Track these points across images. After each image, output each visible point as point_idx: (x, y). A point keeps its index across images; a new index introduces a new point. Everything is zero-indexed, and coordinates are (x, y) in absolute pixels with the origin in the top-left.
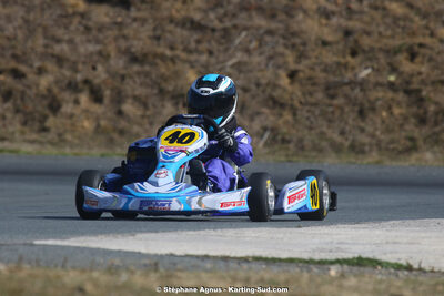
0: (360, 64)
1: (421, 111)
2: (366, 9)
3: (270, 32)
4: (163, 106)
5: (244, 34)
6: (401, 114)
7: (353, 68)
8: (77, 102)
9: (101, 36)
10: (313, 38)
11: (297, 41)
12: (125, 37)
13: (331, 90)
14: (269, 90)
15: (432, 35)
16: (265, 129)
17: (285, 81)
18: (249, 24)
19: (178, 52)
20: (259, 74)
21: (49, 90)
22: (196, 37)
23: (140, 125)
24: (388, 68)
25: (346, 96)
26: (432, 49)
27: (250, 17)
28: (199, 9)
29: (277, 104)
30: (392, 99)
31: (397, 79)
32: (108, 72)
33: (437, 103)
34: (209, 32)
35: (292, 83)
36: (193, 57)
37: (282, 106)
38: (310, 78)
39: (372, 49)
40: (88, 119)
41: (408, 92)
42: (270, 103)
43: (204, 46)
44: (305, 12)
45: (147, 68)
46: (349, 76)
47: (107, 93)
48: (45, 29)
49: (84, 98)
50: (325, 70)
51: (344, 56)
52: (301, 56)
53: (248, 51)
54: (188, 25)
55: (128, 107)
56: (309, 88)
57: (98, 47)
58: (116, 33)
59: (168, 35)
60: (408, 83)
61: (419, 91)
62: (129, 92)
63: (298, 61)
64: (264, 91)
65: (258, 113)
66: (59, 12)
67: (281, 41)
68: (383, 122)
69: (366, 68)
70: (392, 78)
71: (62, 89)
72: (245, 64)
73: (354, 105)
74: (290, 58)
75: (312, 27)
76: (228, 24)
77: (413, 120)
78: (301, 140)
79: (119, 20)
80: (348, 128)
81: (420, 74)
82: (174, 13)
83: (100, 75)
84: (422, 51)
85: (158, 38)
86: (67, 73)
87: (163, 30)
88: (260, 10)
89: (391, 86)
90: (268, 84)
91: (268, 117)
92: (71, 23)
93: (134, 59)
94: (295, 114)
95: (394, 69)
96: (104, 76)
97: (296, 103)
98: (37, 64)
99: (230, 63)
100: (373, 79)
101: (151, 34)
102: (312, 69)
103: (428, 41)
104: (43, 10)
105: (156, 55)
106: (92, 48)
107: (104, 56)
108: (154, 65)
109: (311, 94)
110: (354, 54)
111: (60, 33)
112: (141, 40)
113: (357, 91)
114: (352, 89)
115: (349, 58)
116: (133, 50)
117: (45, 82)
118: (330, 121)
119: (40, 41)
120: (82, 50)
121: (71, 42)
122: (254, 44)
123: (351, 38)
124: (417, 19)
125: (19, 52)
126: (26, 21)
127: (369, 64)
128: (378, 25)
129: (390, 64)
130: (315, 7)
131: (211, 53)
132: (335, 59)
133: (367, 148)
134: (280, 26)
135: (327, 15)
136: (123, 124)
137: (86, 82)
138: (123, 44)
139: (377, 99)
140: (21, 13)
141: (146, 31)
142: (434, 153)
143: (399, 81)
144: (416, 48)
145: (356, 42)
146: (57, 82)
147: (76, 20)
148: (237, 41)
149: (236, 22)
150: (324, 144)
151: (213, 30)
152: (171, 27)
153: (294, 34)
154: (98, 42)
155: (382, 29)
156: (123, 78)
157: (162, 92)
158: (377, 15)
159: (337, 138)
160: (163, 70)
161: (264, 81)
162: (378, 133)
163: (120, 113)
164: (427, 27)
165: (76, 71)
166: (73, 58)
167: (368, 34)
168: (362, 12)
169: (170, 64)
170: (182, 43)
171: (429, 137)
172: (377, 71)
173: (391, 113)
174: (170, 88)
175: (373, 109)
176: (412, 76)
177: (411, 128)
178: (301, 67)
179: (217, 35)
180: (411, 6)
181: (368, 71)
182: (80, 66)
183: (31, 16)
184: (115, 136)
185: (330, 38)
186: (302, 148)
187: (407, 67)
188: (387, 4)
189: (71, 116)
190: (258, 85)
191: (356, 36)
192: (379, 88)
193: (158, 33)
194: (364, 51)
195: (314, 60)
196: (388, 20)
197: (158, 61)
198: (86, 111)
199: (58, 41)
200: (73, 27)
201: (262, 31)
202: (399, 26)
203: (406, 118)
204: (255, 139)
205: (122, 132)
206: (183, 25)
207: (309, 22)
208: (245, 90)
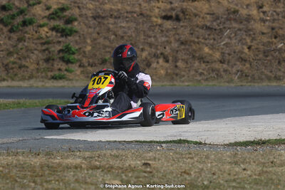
0: (279, 42)
2: (280, 18)
3: (240, 30)
4: (194, 63)
5: (228, 31)
7: (275, 44)
8: (158, 63)
9: (168, 34)
10: (258, 31)
11: (251, 33)
12: (178, 34)
13: (266, 53)
14: (239, 54)
16: (238, 71)
17: (246, 50)
18: (231, 26)
19: (200, 40)
20: (235, 48)
21: (146, 58)
22: (208, 33)
23: (185, 71)
25: (272, 56)
27: (231, 24)
28: (209, 21)
29: (243, 60)
32: (171, 49)
35: (249, 51)
36: (207, 42)
37: (245, 61)
38: (257, 49)
39: (283, 35)
40: (163, 69)
42: (240, 60)
43: (212, 36)
44: (255, 20)
45: (187, 47)
46: (273, 47)
47: (171, 58)
48: (144, 31)
49: (161, 61)
50: (263, 45)
51: (272, 39)
52: (253, 39)
53: (230, 38)
54: (205, 28)
55: (180, 64)
56: (257, 53)
57: (167, 39)
58: (174, 33)
59: (196, 33)
62: (180, 58)
63: (252, 42)
64: (237, 55)
65: (235, 64)
66: (150, 25)
67: (245, 33)
69: (281, 43)
71: (152, 58)
72: (229, 43)
73: (276, 59)
74: (248, 40)
75: (258, 26)
76: (221, 27)
78: (253, 75)
79: (175, 27)
80: (273, 69)
82: (198, 22)
85: (192, 34)
86: (154, 50)
87: (194, 31)
88: (235, 20)
90: (239, 52)
91: (239, 66)
92: (155, 29)
93: (182, 43)
94: (251, 65)
96: (169, 51)
97: (251, 60)
98: (141, 47)
99: (223, 43)
100: (284, 48)
101: (189, 32)
102: (258, 44)
104: (143, 24)
105: (191, 41)
106: (164, 39)
107: (169, 42)
108: (190, 45)
109: (257, 55)
110: (276, 37)
111: (151, 33)
112: (185, 34)
113: (277, 53)
114: (275, 52)
115: (274, 39)
116: (182, 39)
117: (144, 54)
118: (266, 66)
119: (142, 37)
120: (160, 40)
121: (155, 37)
122: (233, 35)
123: (274, 31)
125: (133, 43)
126: (136, 29)
130: (258, 18)
131: (214, 39)
132: (268, 40)
133: (282, 78)
134: (243, 27)
135: (264, 21)
136: (177, 71)
138: (177, 37)
140: (134, 26)
141: (187, 31)
145: (276, 32)
146: (149, 54)
147: (157, 27)
148: (225, 34)
149: (225, 26)
150: (263, 77)
151: (215, 30)
152: (197, 29)
153: (250, 30)
154: (167, 36)
156: (177, 51)
157: (194, 56)
159: (269, 74)
160: (194, 47)
161: (237, 51)
163: (176, 66)
165: (158, 49)
166: (156, 44)
167: (282, 29)
168: (279, 20)
169: (197, 45)
170: (202, 35)
174: (197, 55)
178: (252, 44)
179: (217, 31)
182: (159, 47)
183: (138, 27)
184: (174, 76)
185: (265, 31)
186: (254, 79)
189: (156, 68)
190: (235, 52)
191: (276, 30)
193: (192, 32)
194: (280, 36)
195: (259, 41)
197: (192, 44)
198: (162, 66)
199: (150, 37)
200: (156, 31)
201: (236, 29)
204: (234, 76)
205: (177, 75)
206: (202, 28)
207: (256, 25)
208: (229, 54)
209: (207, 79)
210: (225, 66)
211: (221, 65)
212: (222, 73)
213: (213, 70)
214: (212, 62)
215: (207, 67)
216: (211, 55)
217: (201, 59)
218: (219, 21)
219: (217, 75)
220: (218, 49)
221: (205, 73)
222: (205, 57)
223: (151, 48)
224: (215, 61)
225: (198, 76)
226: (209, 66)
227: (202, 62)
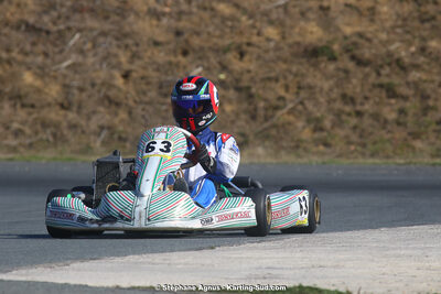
0: (192, 63)
1: (252, 107)
2: (195, 10)
3: (104, 34)
5: (77, 36)
6: (233, 111)
7: (185, 67)
10: (145, 39)
11: (130, 42)
13: (163, 89)
14: (104, 90)
15: (259, 34)
16: (102, 128)
17: (120, 81)
18: (82, 26)
19: (14, 54)
20: (94, 75)
22: (32, 39)
24: (218, 66)
26: (259, 47)
27: (83, 20)
28: (33, 12)
29: (113, 103)
30: (223, 97)
31: (227, 77)
33: (265, 100)
34: (44, 34)
35: (125, 83)
36: (29, 60)
37: (118, 105)
38: (142, 78)
39: (202, 49)
41: (238, 89)
42: (106, 102)
43: (40, 48)
44: (137, 14)
46: (181, 75)
50: (158, 70)
51: (176, 56)
52: (134, 56)
53: (82, 52)
54: (23, 27)
56: (144, 87)
59: (4, 39)
60: (237, 81)
61: (249, 88)
63: (131, 62)
64: (99, 91)
65: (94, 112)
67: (114, 42)
69: (197, 67)
70: (222, 76)
72: (80, 65)
74: (124, 58)
75: (145, 27)
76: (62, 27)
77: (243, 116)
81: (249, 71)
84: (250, 49)
88: (92, 11)
89: (222, 83)
90: (103, 84)
91: (104, 116)
94: (130, 113)
95: (224, 68)
97: (131, 103)
99: (65, 64)
102: (144, 68)
103: (255, 39)
109: (144, 93)
110: (185, 53)
115: (180, 58)
118: (164, 118)
122: (89, 45)
123: (181, 39)
124: (244, 18)
127: (199, 62)
128: (207, 26)
129: (220, 63)
130: (145, 8)
131: (46, 55)
132: (167, 59)
134: (112, 27)
135: (157, 15)
142: (265, 147)
143: (229, 79)
144: (245, 48)
145: (187, 41)
148: (72, 43)
149: (71, 24)
151: (48, 32)
152: (6, 30)
153: (126, 35)
155: (211, 29)
158: (206, 15)
161: (98, 81)
164: (253, 26)
167: (198, 34)
168: (190, 13)
169: (7, 67)
170: (18, 45)
171: (260, 132)
172: (208, 69)
173: (224, 111)
174: (7, 90)
176: (242, 74)
177: (243, 124)
178: (133, 67)
179: (51, 37)
180: (237, 6)
181: (200, 69)
185: (161, 38)
187: (237, 65)
188: (214, 4)
190: (93, 85)
191: (186, 36)
194: (194, 50)
195: (147, 60)
196: (217, 21)
201: (95, 33)
202: (227, 26)
203: (237, 115)
204: (92, 137)
206: (18, 28)
207: (141, 23)
208: (81, 90)
209: (31, 145)
210: (71, 116)
211: (62, 112)
212: (65, 132)
213: (45, 125)
214: (42, 107)
215: (31, 119)
216: (39, 91)
217: (18, 98)
218: (54, 14)
219: (54, 135)
220: (55, 78)
221: (28, 131)
222: (26, 96)
224: (49, 105)
225: (10, 137)
226: (35, 116)
227: (18, 106)
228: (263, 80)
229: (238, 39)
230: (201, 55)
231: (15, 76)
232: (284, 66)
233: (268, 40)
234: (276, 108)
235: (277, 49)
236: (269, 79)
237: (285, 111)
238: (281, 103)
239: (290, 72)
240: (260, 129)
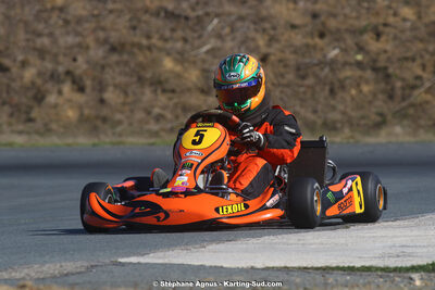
0: (329, 45)
1: (389, 88)
3: (241, 18)
4: (143, 93)
5: (216, 21)
6: (370, 92)
7: (322, 49)
8: (60, 92)
9: (79, 29)
10: (282, 22)
11: (267, 25)
12: (103, 29)
13: (301, 71)
15: (395, 14)
18: (219, 11)
19: (155, 41)
21: (33, 83)
22: (171, 25)
23: (122, 112)
24: (355, 48)
25: (316, 76)
26: (395, 28)
27: (221, 5)
30: (361, 77)
31: (364, 58)
32: (88, 62)
33: (403, 80)
34: (183, 21)
36: (169, 45)
38: (280, 61)
39: (338, 30)
40: (71, 107)
41: (375, 69)
43: (180, 33)
45: (125, 57)
46: (318, 56)
47: (89, 83)
48: (26, 24)
49: (67, 88)
50: (295, 52)
51: (313, 38)
52: (272, 40)
53: (220, 37)
54: (162, 14)
55: (111, 95)
56: (282, 70)
57: (78, 39)
58: (93, 25)
59: (143, 25)
60: (375, 61)
61: (386, 68)
62: (110, 81)
63: (269, 45)
66: (38, 7)
67: (252, 27)
68: (353, 99)
69: (334, 48)
70: (359, 57)
71: (45, 81)
72: (219, 49)
73: (325, 84)
74: (261, 42)
75: (283, 12)
76: (200, 13)
77: (380, 96)
79: (96, 12)
80: (320, 107)
81: (385, 51)
82: (148, 3)
83: (81, 66)
84: (387, 30)
85: (134, 28)
86: (49, 65)
87: (139, 21)
89: (359, 64)
92: (50, 18)
93: (113, 49)
95: (361, 49)
96: (85, 66)
97: (269, 85)
98: (20, 58)
99: (205, 49)
100: (341, 59)
101: (127, 24)
103: (391, 20)
104: (22, 6)
105: (133, 45)
106: (71, 40)
107: (83, 47)
108: (131, 54)
109: (282, 76)
110: (322, 35)
111: (40, 27)
112: (119, 28)
113: (327, 70)
114: (322, 69)
115: (317, 40)
116: (112, 40)
117: (29, 74)
118: (302, 100)
119: (21, 35)
120: (62, 41)
122: (227, 30)
123: (318, 21)
127: (336, 44)
128: (343, 8)
129: (357, 44)
131: (185, 40)
132: (305, 41)
133: (339, 125)
134: (249, 11)
137: (68, 73)
138: (101, 35)
139: (347, 78)
141: (123, 22)
142: (403, 126)
143: (366, 60)
144: (381, 28)
145: (323, 24)
146: (40, 74)
147: (55, 14)
148: (210, 28)
149: (209, 9)
151: (187, 18)
152: (146, 17)
153: (263, 19)
154: (77, 34)
155: (347, 11)
156: (103, 67)
157: (140, 79)
159: (311, 117)
160: (141, 58)
162: (348, 110)
163: (102, 101)
164: (389, 7)
165: (58, 63)
166: (55, 50)
167: (334, 16)
169: (148, 53)
170: (157, 32)
171: (398, 112)
172: (344, 51)
173: (361, 91)
174: (148, 75)
175: (343, 87)
176: (378, 54)
177: (380, 104)
178: (271, 50)
179: (190, 23)
181: (336, 52)
182: (61, 58)
183: (12, 13)
184: (99, 123)
185: (298, 21)
187: (374, 46)
189: (56, 106)
191: (322, 18)
192: (347, 67)
193: (135, 23)
194: (330, 32)
195: (284, 43)
197: (136, 50)
198: (69, 101)
199: (40, 35)
200: (52, 21)
201: (233, 18)
202: (363, 8)
203: (375, 95)
205: (104, 120)
206: (157, 14)
207: (278, 7)
210: (211, 100)
211: (202, 97)
214: (182, 92)
215: (171, 103)
216: (178, 76)
217: (159, 84)
220: (194, 63)
221: (168, 115)
222: (167, 80)
223: (43, 59)
224: (189, 90)
225: (152, 121)
226: (176, 100)
227: (159, 91)
228: (399, 60)
229: (374, 20)
230: (337, 37)
231: (155, 62)
232: (420, 46)
233: (405, 20)
234: (414, 87)
235: (413, 28)
236: (406, 59)
237: (422, 90)
238: (418, 82)
239: (427, 51)
240: (397, 108)
